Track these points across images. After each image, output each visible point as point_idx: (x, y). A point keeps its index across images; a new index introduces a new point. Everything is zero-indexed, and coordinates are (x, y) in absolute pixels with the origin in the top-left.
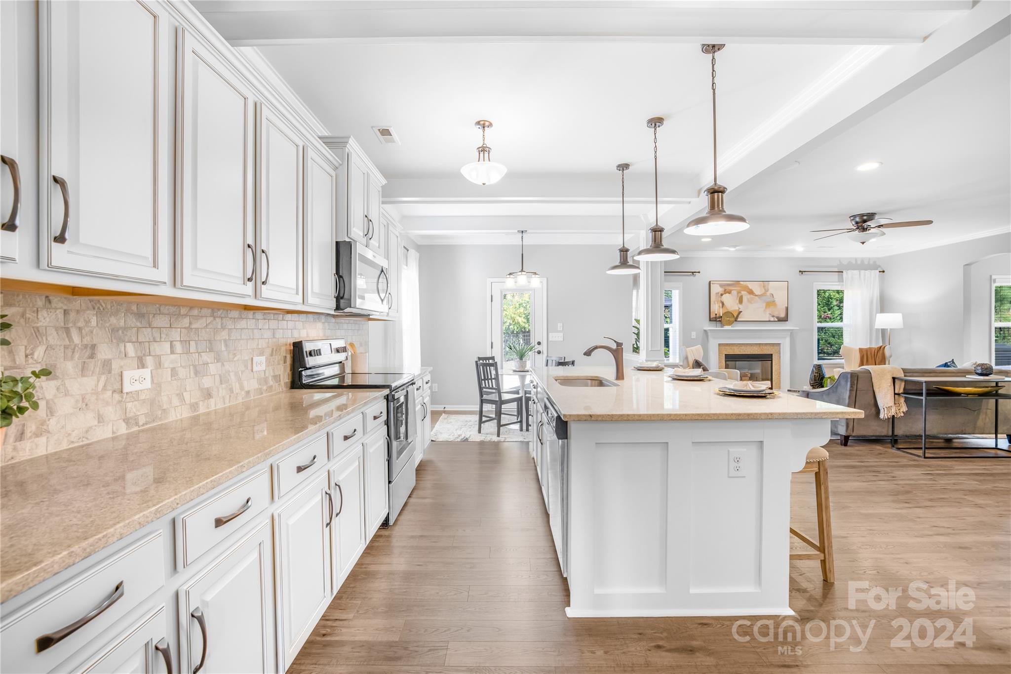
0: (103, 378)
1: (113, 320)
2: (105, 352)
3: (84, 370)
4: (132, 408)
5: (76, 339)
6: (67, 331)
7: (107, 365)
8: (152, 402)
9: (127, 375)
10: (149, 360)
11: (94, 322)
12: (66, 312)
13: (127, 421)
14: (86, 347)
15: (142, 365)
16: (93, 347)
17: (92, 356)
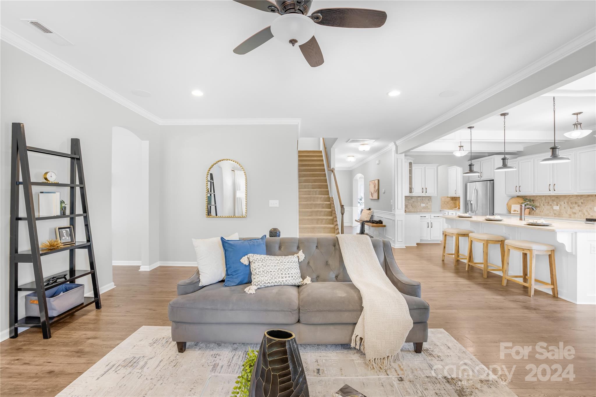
0: (550, 207)
1: (552, 198)
2: (550, 203)
3: (548, 205)
4: (555, 212)
5: (547, 201)
6: (545, 200)
7: (551, 205)
8: (560, 212)
9: (554, 207)
10: (559, 205)
11: (549, 198)
12: (545, 198)
13: (554, 214)
14: (548, 202)
15: (557, 205)
16: (549, 202)
17: (549, 203)
